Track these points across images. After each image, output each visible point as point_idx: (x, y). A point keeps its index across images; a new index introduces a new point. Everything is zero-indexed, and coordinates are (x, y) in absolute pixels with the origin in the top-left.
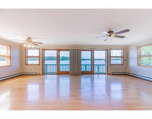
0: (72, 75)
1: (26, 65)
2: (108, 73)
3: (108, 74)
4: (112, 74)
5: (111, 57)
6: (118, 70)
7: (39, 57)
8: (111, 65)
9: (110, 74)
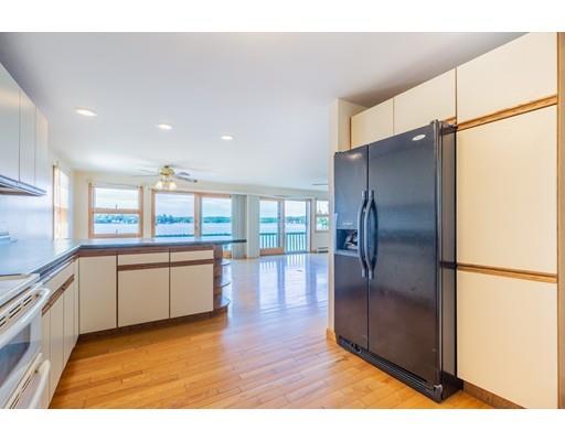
2: (312, 249)
3: (311, 252)
4: (320, 252)
5: (316, 216)
8: (316, 232)
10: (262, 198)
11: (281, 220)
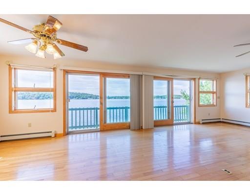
0: (134, 130)
1: (11, 111)
2: (197, 121)
3: (195, 123)
4: (203, 123)
5: (199, 92)
6: (209, 114)
7: (54, 90)
8: (199, 106)
9: (199, 123)
10: (156, 78)
11: (170, 96)
